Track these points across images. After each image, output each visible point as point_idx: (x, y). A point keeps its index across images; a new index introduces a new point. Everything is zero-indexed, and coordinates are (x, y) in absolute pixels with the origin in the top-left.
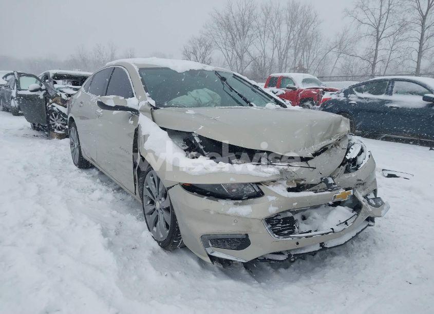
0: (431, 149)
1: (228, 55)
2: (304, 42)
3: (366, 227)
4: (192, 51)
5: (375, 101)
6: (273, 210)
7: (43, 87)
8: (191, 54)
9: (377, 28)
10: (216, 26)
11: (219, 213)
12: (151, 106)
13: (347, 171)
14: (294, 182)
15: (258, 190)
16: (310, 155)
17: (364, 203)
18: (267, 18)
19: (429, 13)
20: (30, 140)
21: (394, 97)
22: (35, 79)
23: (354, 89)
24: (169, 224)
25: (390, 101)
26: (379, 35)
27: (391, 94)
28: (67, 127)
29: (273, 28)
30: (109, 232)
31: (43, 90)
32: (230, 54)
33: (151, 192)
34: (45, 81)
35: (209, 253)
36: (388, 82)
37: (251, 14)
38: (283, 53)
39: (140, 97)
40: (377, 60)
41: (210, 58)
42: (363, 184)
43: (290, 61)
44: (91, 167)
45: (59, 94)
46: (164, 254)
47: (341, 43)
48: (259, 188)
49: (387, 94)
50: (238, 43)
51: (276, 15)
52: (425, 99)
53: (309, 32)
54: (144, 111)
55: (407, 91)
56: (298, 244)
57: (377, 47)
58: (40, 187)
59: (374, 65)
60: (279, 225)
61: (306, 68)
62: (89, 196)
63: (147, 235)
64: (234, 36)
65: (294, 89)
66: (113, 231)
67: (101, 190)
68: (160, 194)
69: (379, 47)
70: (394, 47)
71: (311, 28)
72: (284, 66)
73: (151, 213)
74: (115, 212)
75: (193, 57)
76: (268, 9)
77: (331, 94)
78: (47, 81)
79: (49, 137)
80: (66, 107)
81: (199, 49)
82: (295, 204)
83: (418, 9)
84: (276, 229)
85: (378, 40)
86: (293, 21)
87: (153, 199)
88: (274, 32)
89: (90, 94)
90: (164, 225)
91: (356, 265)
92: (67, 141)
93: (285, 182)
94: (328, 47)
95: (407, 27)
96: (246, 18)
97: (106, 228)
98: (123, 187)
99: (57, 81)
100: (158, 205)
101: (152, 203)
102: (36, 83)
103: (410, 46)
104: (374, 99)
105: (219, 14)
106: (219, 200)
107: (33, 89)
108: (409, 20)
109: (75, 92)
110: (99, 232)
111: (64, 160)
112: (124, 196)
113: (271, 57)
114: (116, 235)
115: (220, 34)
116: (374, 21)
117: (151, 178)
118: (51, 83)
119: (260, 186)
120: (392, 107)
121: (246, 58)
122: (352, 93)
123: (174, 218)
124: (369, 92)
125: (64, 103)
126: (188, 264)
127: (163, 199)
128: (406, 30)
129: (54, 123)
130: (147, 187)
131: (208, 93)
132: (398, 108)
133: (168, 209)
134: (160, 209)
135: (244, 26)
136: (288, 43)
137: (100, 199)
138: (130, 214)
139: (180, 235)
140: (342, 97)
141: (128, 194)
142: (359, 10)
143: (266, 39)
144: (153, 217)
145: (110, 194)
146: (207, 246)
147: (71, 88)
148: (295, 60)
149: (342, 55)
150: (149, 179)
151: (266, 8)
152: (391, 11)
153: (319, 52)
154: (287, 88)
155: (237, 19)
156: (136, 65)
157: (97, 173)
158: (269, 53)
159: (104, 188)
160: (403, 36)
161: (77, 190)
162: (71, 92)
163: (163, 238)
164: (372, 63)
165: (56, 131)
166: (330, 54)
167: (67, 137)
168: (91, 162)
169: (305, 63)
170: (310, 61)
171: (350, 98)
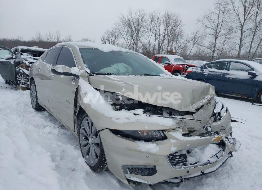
0: (253, 104)
1: (128, 42)
2: (174, 36)
3: (228, 159)
4: (107, 39)
5: (220, 74)
6: (173, 150)
7: (14, 57)
8: (106, 40)
9: (216, 31)
10: (122, 24)
11: (136, 151)
12: (88, 73)
13: (215, 121)
14: (186, 129)
15: (163, 135)
16: (193, 110)
17: (227, 142)
18: (152, 21)
19: (245, 24)
20: (4, 90)
21: (230, 72)
22: (9, 52)
23: (206, 66)
24: (99, 155)
25: (228, 74)
26: (217, 35)
27: (228, 70)
28: (29, 83)
29: (156, 27)
30: (56, 158)
31: (14, 59)
32: (129, 41)
33: (86, 132)
34: (15, 53)
35: (127, 178)
36: (227, 63)
37: (142, 18)
38: (161, 43)
39: (80, 67)
40: (216, 49)
41: (118, 43)
42: (225, 129)
43: (165, 48)
44: (43, 110)
45: (24, 61)
46: (94, 175)
47: (195, 38)
48: (164, 134)
49: (226, 69)
50: (134, 35)
51: (158, 20)
52: (249, 73)
53: (176, 30)
54: (83, 76)
55: (238, 69)
56: (188, 172)
57: (215, 41)
58: (9, 124)
59: (214, 52)
60: (176, 159)
61: (174, 52)
62: (42, 130)
63: (82, 161)
64: (132, 31)
65: (169, 64)
66: (59, 157)
67: (50, 126)
68: (93, 134)
69: (217, 41)
70: (225, 42)
71: (178, 29)
72: (161, 50)
73: (85, 146)
74: (59, 143)
75: (107, 42)
76: (153, 16)
77: (193, 68)
78: (16, 53)
79: (16, 89)
80: (28, 70)
81: (111, 38)
82: (188, 145)
83: (239, 21)
84: (174, 162)
85: (216, 38)
86: (167, 24)
87: (87, 136)
88: (156, 30)
89: (45, 63)
90: (94, 155)
91: (222, 184)
92: (28, 92)
93: (181, 130)
94: (187, 40)
95: (233, 31)
96: (140, 21)
97: (54, 155)
98: (64, 125)
99: (23, 53)
100: (90, 141)
101: (86, 138)
102: (9, 54)
103: (235, 41)
104: (218, 72)
105: (124, 18)
106: (136, 141)
107: (7, 58)
108: (234, 27)
109: (35, 61)
110: (50, 158)
111: (26, 105)
112: (65, 131)
113: (154, 44)
114: (61, 160)
115: (124, 29)
116: (214, 27)
117: (87, 122)
118: (19, 55)
119: (165, 133)
120: (229, 78)
121: (139, 44)
122: (205, 68)
123: (102, 151)
124: (216, 68)
125: (27, 68)
126: (111, 183)
127: (94, 137)
128: (233, 32)
129: (19, 80)
130: (83, 127)
131: (124, 66)
132: (233, 78)
133: (97, 145)
134: (92, 144)
135: (138, 26)
136: (164, 36)
137: (50, 133)
138: (69, 145)
139: (106, 163)
140: (199, 71)
141: (68, 130)
142: (205, 19)
143: (151, 33)
144: (86, 148)
145: (56, 129)
146: (126, 172)
147: (32, 58)
148: (168, 46)
149: (195, 45)
150: (85, 122)
151: (152, 15)
152: (224, 21)
153: (182, 43)
154: (165, 63)
155: (134, 21)
156: (77, 46)
157: (48, 114)
158: (153, 42)
159: (52, 125)
160: (231, 36)
161: (34, 126)
162: (32, 61)
163: (93, 163)
164: (213, 50)
165: (21, 85)
166: (188, 44)
167: (28, 89)
168: (44, 107)
169: (174, 49)
170: (177, 48)
171: (204, 71)
